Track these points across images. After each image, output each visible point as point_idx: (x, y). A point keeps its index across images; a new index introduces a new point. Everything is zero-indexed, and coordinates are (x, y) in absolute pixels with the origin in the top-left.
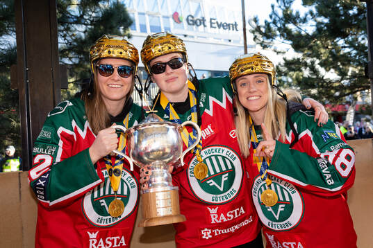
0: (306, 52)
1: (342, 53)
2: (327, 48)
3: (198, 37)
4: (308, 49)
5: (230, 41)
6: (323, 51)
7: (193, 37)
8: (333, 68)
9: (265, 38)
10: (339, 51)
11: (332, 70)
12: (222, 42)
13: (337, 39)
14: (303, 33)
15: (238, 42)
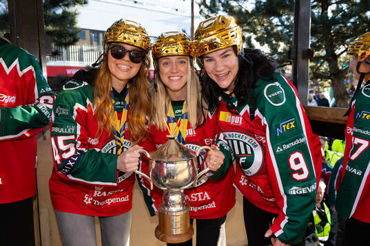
0: (244, 28)
1: (275, 30)
2: (263, 25)
3: (147, 4)
4: (247, 25)
5: (177, 10)
6: (259, 28)
7: (142, 4)
8: (267, 43)
9: (210, 12)
10: (272, 29)
11: (266, 45)
12: (169, 10)
13: (273, 17)
14: (243, 10)
15: (184, 12)
